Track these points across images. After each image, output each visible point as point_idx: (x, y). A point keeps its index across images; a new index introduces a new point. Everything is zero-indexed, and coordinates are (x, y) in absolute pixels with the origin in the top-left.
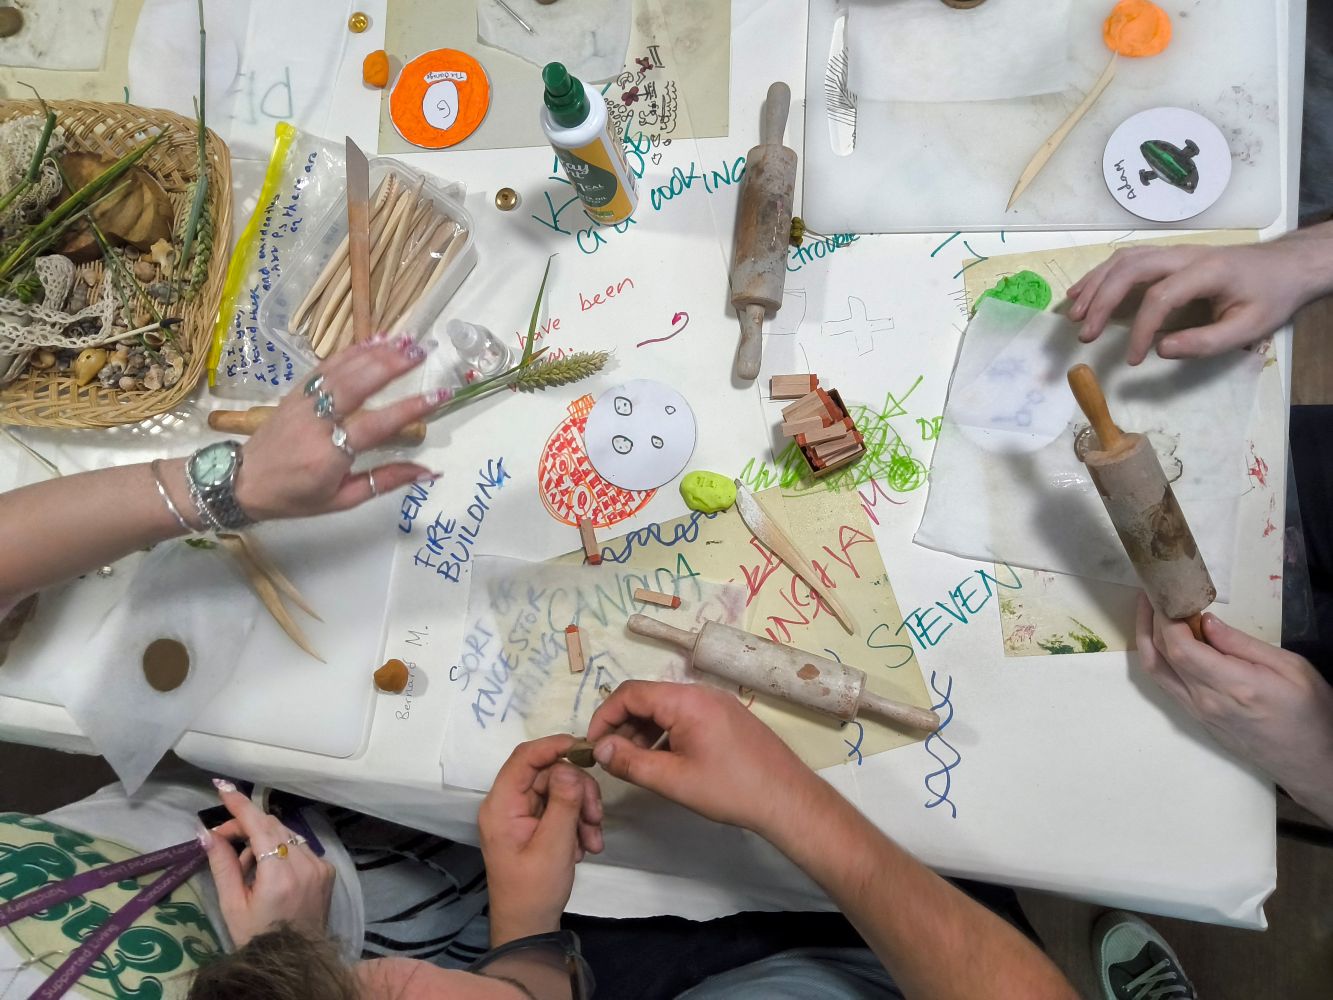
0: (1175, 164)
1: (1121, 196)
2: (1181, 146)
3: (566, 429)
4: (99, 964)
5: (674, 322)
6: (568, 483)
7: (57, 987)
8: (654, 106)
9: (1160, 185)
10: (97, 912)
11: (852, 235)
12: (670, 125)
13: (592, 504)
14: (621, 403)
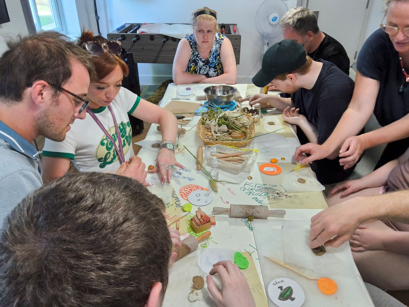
0: (287, 295)
1: (273, 282)
2: (293, 296)
3: (201, 188)
4: (108, 138)
5: (227, 202)
6: (189, 188)
7: (105, 131)
8: (277, 197)
9: (279, 291)
10: (115, 140)
11: (252, 230)
12: (273, 200)
13: (185, 192)
14: (208, 195)
